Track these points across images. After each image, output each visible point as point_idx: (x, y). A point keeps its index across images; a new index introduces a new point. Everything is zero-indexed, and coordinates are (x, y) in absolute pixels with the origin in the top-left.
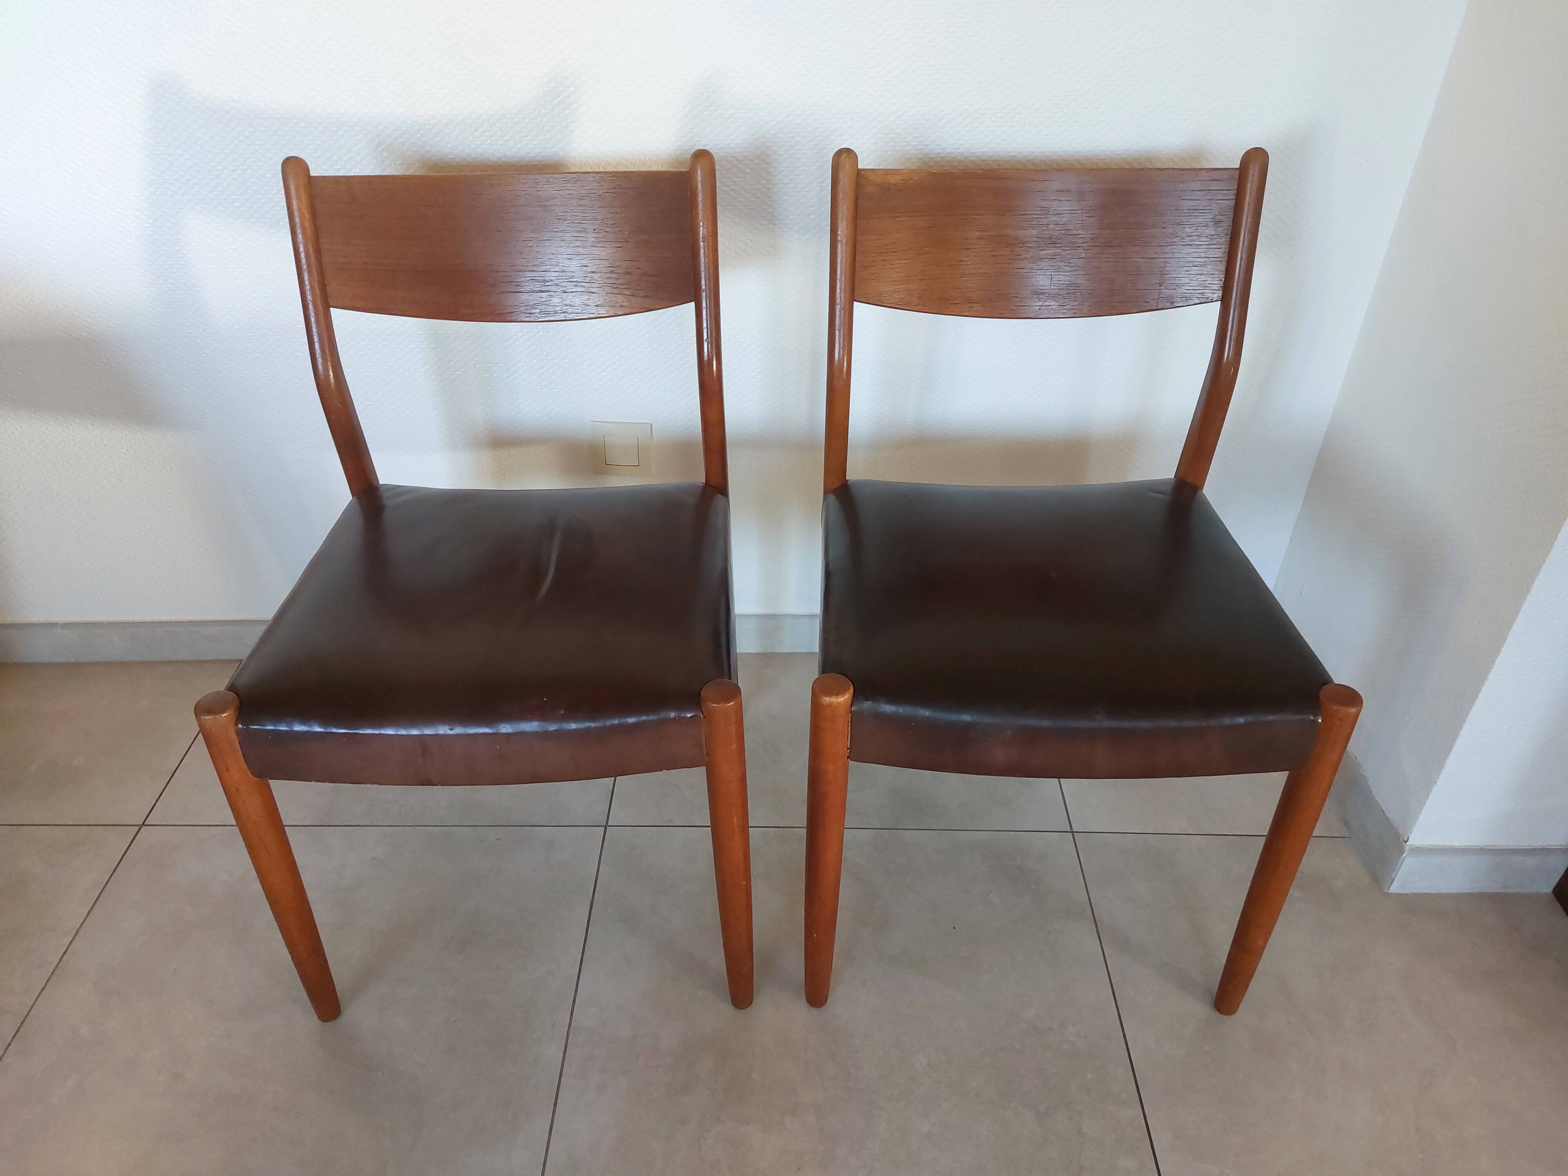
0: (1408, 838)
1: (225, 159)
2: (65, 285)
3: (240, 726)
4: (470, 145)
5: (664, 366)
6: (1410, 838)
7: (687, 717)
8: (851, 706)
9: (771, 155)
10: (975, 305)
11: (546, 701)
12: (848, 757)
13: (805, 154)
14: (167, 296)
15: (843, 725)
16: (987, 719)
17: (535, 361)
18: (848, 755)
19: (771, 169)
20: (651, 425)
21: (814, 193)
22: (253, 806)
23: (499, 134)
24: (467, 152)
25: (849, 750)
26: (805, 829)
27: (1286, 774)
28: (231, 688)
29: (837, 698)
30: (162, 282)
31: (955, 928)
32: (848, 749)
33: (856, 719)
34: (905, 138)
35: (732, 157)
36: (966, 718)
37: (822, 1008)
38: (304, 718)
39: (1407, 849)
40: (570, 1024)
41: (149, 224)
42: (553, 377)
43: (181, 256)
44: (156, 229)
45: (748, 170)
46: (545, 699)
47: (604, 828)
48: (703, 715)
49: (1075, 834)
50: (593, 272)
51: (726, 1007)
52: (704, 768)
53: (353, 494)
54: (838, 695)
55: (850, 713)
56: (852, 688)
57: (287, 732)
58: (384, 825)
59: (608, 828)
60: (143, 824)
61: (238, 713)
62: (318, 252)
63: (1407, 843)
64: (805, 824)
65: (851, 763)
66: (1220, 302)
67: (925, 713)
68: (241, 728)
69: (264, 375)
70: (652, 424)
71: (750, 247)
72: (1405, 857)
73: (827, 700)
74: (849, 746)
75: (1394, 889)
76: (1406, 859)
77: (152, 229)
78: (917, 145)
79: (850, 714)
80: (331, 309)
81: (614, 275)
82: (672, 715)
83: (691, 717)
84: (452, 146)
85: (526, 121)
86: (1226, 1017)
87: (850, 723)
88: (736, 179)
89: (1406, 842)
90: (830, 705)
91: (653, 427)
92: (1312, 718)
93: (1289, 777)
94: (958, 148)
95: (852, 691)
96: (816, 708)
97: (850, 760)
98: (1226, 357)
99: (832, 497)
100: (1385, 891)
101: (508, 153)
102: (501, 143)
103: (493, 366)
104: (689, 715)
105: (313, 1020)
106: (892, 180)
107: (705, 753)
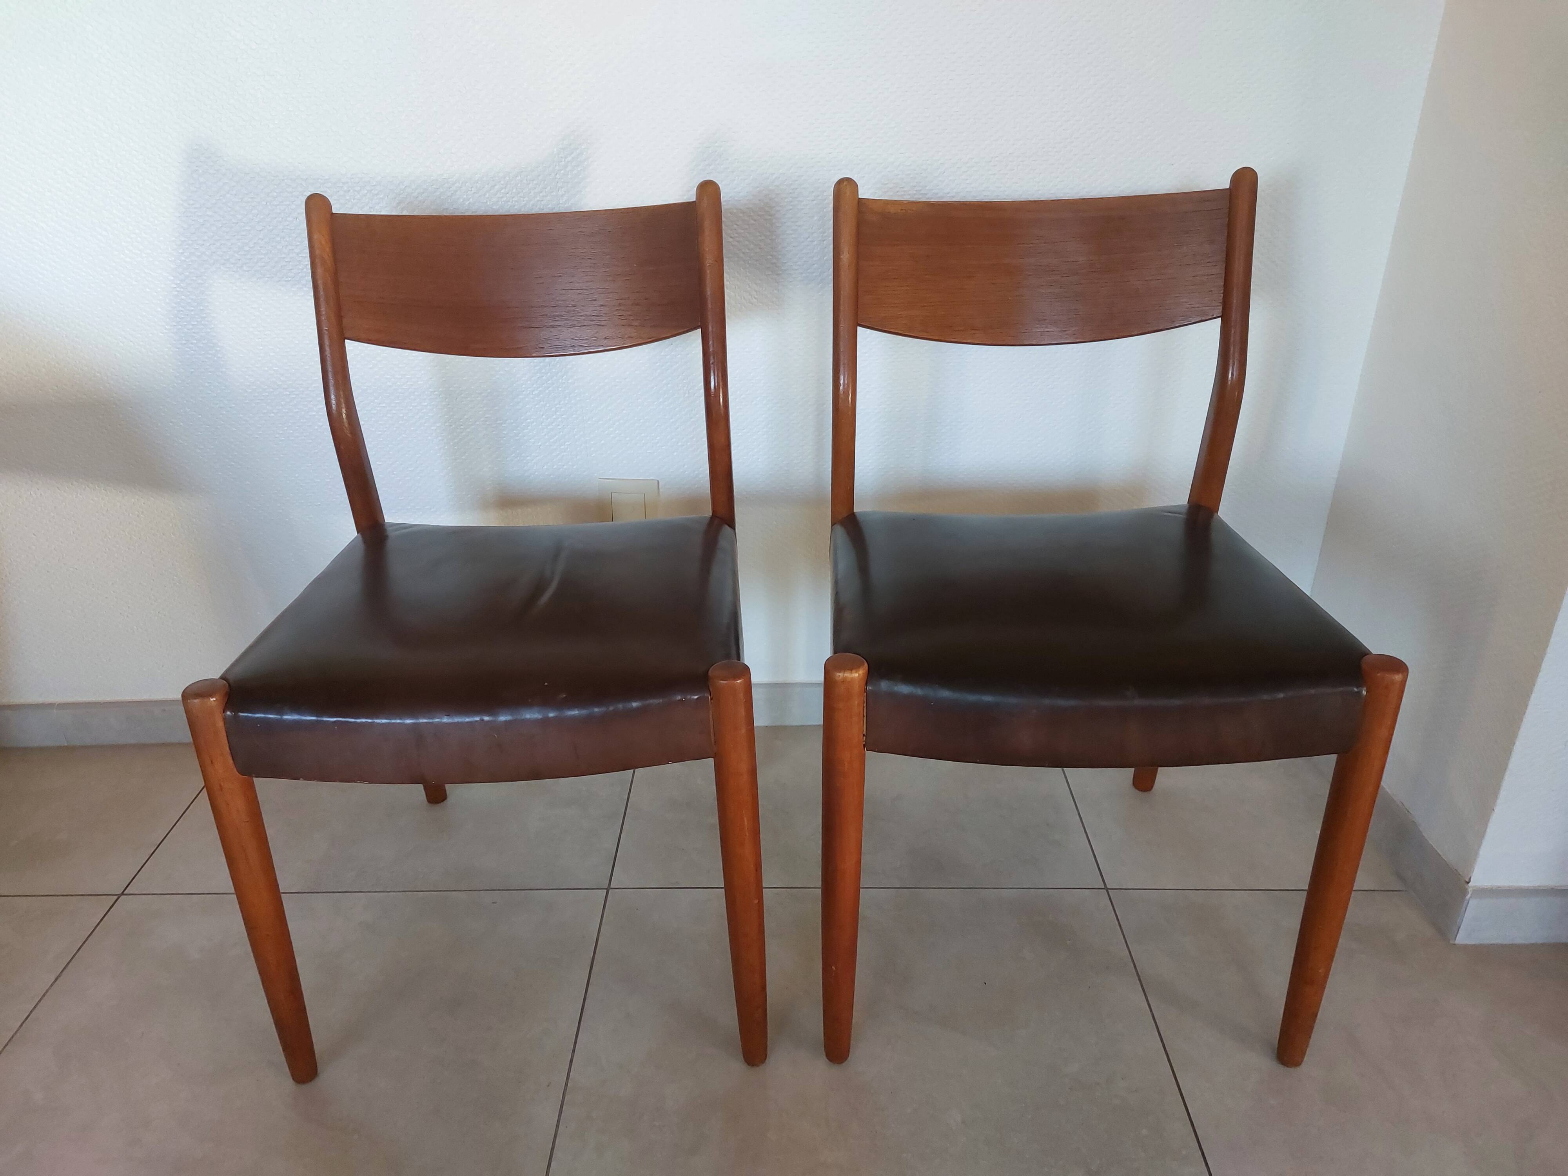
0: (1471, 878)
1: (252, 219)
2: (91, 347)
3: (228, 713)
4: (487, 202)
5: (671, 421)
6: (1472, 878)
7: (694, 699)
8: (866, 684)
9: (774, 207)
10: (977, 332)
11: (547, 686)
12: (864, 746)
13: (807, 205)
14: (188, 356)
15: (857, 705)
16: (1011, 700)
17: (544, 417)
18: (864, 743)
19: (774, 221)
20: (658, 481)
21: (815, 243)
22: (237, 807)
23: (514, 190)
24: (483, 209)
25: (865, 737)
26: (820, 889)
27: (1334, 757)
28: (223, 677)
29: (851, 673)
30: (184, 342)
31: (985, 984)
32: (864, 735)
33: (871, 700)
34: (903, 188)
35: (737, 209)
36: (988, 698)
37: (844, 1064)
38: (296, 708)
39: (1470, 890)
40: (566, 1084)
41: (176, 284)
42: (561, 433)
43: (204, 315)
44: (182, 290)
45: (752, 222)
46: (546, 684)
47: (606, 890)
48: (710, 695)
49: (1109, 890)
50: (602, 306)
51: (737, 1065)
52: (711, 761)
53: (359, 529)
54: (851, 670)
55: (865, 692)
56: (866, 665)
57: (277, 720)
58: (374, 891)
59: (610, 891)
60: (123, 894)
61: (227, 699)
62: (336, 284)
63: (1470, 884)
64: (819, 884)
65: (869, 754)
66: (1220, 319)
67: (945, 694)
68: (229, 715)
69: (277, 436)
70: (660, 481)
71: (755, 298)
72: (1469, 899)
73: (840, 675)
74: (865, 733)
75: (1461, 939)
76: (1470, 902)
77: (178, 289)
78: (915, 194)
79: (865, 694)
80: (346, 341)
81: (622, 308)
82: (679, 698)
83: (698, 698)
84: (469, 203)
85: (540, 178)
86: (1292, 1070)
87: (865, 705)
88: (740, 231)
89: (1468, 883)
90: (844, 681)
91: (660, 483)
92: (1356, 690)
93: (1338, 763)
94: (953, 197)
95: (867, 668)
96: (829, 684)
97: (867, 750)
98: (1230, 378)
99: (839, 529)
100: (1451, 942)
101: (522, 210)
102: (516, 199)
103: (502, 423)
104: (696, 697)
105: (288, 1082)
106: (892, 210)
107: (713, 741)
